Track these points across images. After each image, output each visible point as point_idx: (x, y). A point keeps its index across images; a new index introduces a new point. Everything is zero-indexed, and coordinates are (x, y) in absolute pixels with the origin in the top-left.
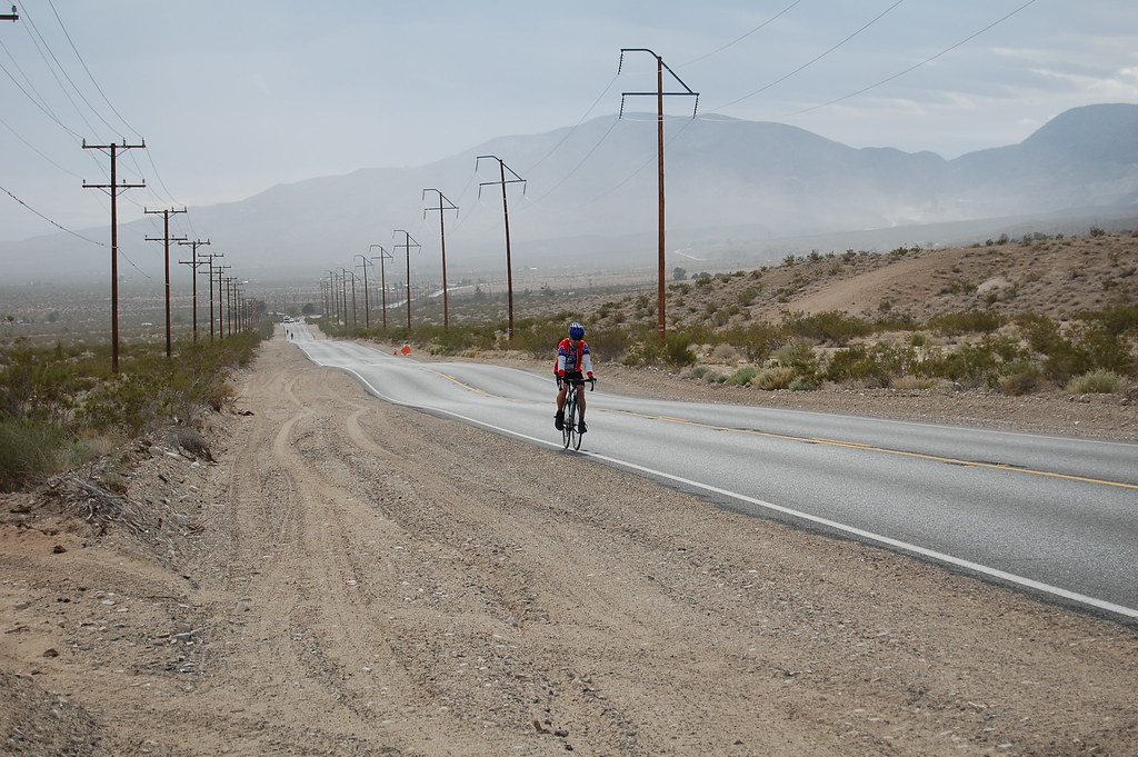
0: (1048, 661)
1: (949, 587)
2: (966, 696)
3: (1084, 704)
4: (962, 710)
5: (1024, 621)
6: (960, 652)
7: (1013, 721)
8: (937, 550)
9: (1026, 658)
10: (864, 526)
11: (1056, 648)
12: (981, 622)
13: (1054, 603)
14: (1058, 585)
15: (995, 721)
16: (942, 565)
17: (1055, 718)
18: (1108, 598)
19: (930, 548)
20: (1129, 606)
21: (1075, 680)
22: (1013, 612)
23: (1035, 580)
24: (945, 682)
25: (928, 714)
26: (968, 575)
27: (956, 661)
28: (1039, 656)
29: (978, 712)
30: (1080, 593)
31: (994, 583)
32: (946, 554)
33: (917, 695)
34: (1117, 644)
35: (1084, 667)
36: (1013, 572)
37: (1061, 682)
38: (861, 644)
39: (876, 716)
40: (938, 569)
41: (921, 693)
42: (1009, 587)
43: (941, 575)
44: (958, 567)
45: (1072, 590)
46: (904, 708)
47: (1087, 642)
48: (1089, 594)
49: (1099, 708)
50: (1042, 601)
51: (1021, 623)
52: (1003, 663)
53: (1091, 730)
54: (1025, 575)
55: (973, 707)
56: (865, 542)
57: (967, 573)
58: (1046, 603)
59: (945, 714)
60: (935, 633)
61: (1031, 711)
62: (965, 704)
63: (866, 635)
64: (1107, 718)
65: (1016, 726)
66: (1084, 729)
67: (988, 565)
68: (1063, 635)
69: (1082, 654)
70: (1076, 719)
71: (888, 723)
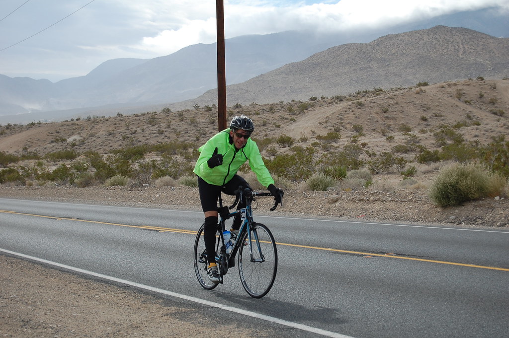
0: (85, 305)
1: (44, 274)
2: (48, 322)
3: (99, 322)
4: (46, 328)
5: (75, 287)
6: (47, 303)
7: (68, 332)
8: (40, 258)
9: (76, 304)
10: (9, 249)
11: (89, 298)
12: (57, 289)
13: (90, 279)
14: (93, 271)
15: (59, 333)
16: (42, 264)
17: (86, 330)
18: (114, 276)
19: (37, 257)
20: (123, 278)
21: (96, 313)
22: (72, 284)
23: (82, 269)
24: (39, 316)
25: (30, 331)
26: (53, 268)
27: (45, 307)
28: (82, 302)
29: (52, 329)
30: (102, 274)
31: (64, 271)
32: (44, 259)
33: (26, 322)
34: (116, 295)
35: (101, 306)
36: (73, 266)
37: (90, 313)
38: (2, 301)
39: (6, 334)
40: (40, 266)
41: (27, 322)
42: (71, 273)
43: (41, 268)
44: (49, 264)
45: (98, 272)
46: (19, 329)
47: (103, 295)
48: (106, 274)
49: (106, 324)
50: (85, 278)
51: (74, 288)
52: (65, 306)
53: (101, 334)
54: (78, 267)
55: (50, 327)
56: (8, 255)
57: (53, 267)
58: (87, 279)
59: (38, 331)
60: (36, 295)
61: (76, 327)
62: (47, 325)
63: (5, 297)
64: (109, 328)
65: (69, 334)
66: (98, 334)
67: (62, 263)
68: (92, 293)
69: (100, 301)
70: (95, 329)
71: (12, 336)
